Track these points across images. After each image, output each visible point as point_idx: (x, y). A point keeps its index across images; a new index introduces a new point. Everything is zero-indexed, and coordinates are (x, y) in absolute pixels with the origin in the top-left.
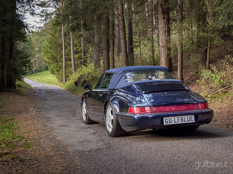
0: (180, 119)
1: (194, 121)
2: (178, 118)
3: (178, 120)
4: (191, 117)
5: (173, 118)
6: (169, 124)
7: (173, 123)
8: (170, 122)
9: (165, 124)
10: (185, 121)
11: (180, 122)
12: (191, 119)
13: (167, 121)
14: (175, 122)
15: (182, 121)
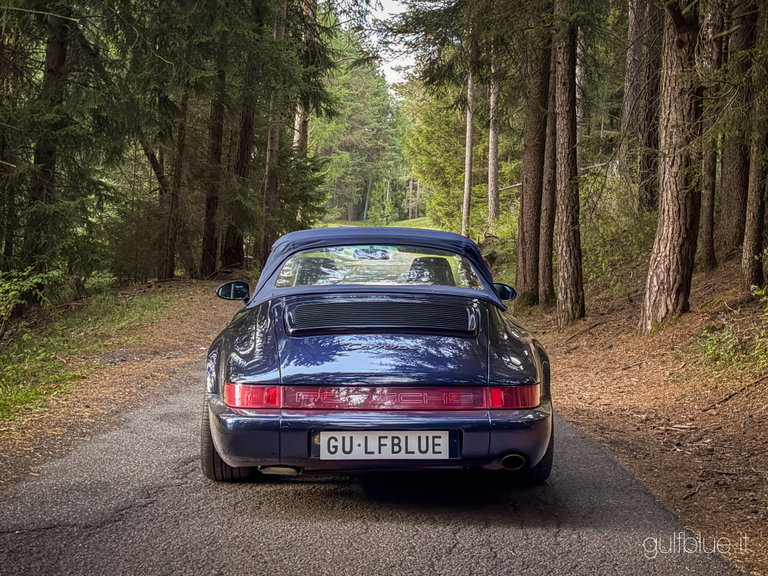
0: (388, 442)
1: (445, 455)
2: (380, 438)
3: (380, 445)
4: (434, 438)
5: (359, 438)
6: (340, 456)
7: (358, 454)
8: (347, 449)
9: (325, 455)
10: (407, 452)
11: (387, 454)
12: (434, 445)
13: (336, 447)
14: (366, 452)
15: (396, 449)
